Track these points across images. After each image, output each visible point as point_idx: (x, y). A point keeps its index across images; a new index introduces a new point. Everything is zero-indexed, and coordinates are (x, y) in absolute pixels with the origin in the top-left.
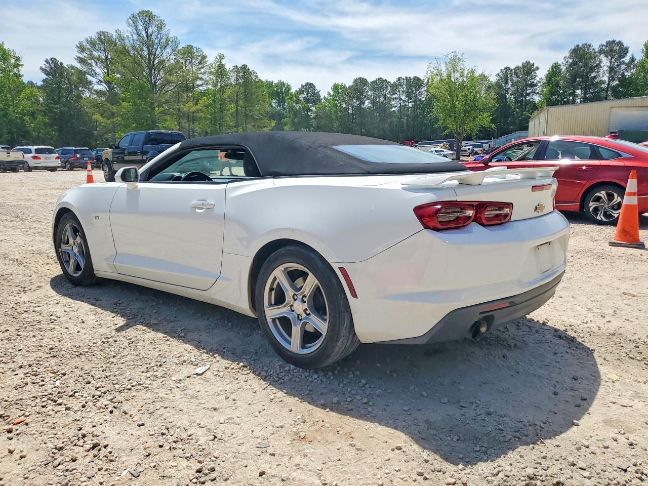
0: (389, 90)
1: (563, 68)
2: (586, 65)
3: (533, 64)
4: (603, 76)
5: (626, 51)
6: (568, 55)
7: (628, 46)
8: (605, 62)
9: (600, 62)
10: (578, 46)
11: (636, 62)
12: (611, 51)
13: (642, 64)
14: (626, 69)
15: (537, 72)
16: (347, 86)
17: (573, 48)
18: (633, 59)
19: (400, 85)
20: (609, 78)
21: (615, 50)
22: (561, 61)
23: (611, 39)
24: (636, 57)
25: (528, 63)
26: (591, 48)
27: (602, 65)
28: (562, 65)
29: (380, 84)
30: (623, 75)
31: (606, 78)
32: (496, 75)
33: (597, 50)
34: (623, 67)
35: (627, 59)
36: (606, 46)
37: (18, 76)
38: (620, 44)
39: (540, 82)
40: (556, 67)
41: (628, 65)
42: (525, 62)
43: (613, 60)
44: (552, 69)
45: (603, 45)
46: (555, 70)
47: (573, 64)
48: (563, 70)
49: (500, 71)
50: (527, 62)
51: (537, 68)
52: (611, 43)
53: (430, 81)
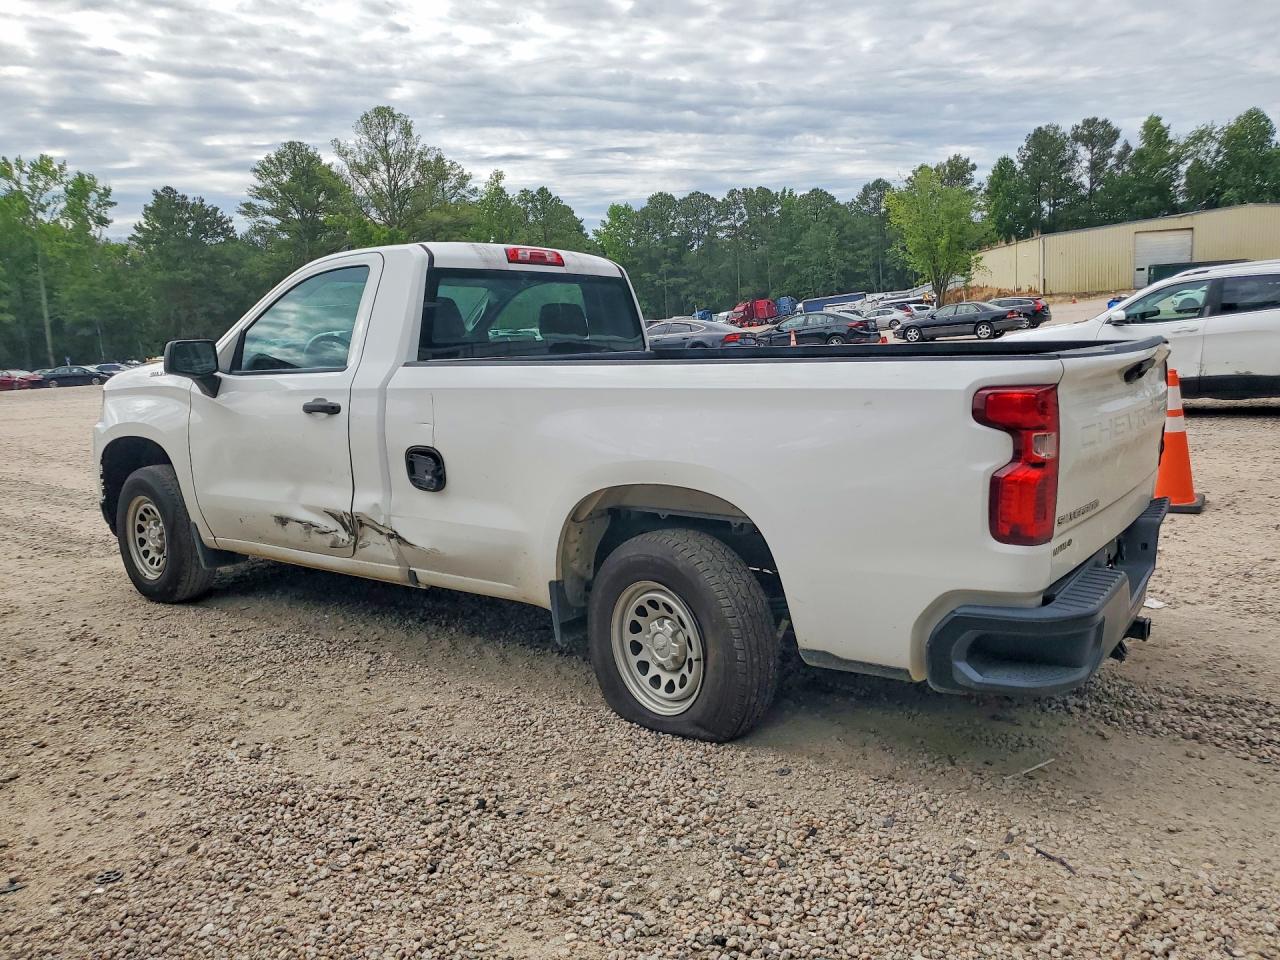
0: (713, 213)
1: (1019, 166)
2: (1052, 159)
3: (967, 160)
4: (1079, 177)
5: (1115, 134)
6: (1025, 144)
7: (1120, 128)
8: (1084, 154)
9: (1075, 152)
10: (1040, 128)
11: (1131, 153)
12: (1092, 135)
13: (1140, 154)
14: (1117, 165)
15: (974, 173)
16: (636, 208)
17: (1032, 133)
18: (1127, 148)
19: (735, 202)
20: (1091, 179)
21: (1099, 134)
22: (1013, 155)
23: (1090, 116)
24: (1131, 144)
25: (957, 158)
26: (1061, 131)
27: (1079, 158)
28: (1016, 161)
29: (697, 203)
30: (1111, 174)
31: (1086, 180)
32: (906, 181)
33: (1068, 135)
34: (1111, 161)
35: (1117, 148)
36: (1083, 128)
37: (103, 222)
38: (1105, 123)
39: (980, 189)
40: (1005, 165)
41: (1121, 157)
42: (952, 158)
43: (1095, 151)
44: (1000, 168)
45: (1078, 127)
46: (1004, 166)
47: (1035, 157)
48: (1018, 169)
49: (911, 174)
50: (955, 156)
51: (974, 167)
52: (1090, 123)
53: (787, 194)
